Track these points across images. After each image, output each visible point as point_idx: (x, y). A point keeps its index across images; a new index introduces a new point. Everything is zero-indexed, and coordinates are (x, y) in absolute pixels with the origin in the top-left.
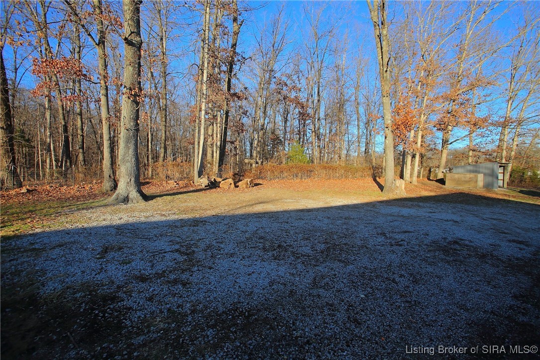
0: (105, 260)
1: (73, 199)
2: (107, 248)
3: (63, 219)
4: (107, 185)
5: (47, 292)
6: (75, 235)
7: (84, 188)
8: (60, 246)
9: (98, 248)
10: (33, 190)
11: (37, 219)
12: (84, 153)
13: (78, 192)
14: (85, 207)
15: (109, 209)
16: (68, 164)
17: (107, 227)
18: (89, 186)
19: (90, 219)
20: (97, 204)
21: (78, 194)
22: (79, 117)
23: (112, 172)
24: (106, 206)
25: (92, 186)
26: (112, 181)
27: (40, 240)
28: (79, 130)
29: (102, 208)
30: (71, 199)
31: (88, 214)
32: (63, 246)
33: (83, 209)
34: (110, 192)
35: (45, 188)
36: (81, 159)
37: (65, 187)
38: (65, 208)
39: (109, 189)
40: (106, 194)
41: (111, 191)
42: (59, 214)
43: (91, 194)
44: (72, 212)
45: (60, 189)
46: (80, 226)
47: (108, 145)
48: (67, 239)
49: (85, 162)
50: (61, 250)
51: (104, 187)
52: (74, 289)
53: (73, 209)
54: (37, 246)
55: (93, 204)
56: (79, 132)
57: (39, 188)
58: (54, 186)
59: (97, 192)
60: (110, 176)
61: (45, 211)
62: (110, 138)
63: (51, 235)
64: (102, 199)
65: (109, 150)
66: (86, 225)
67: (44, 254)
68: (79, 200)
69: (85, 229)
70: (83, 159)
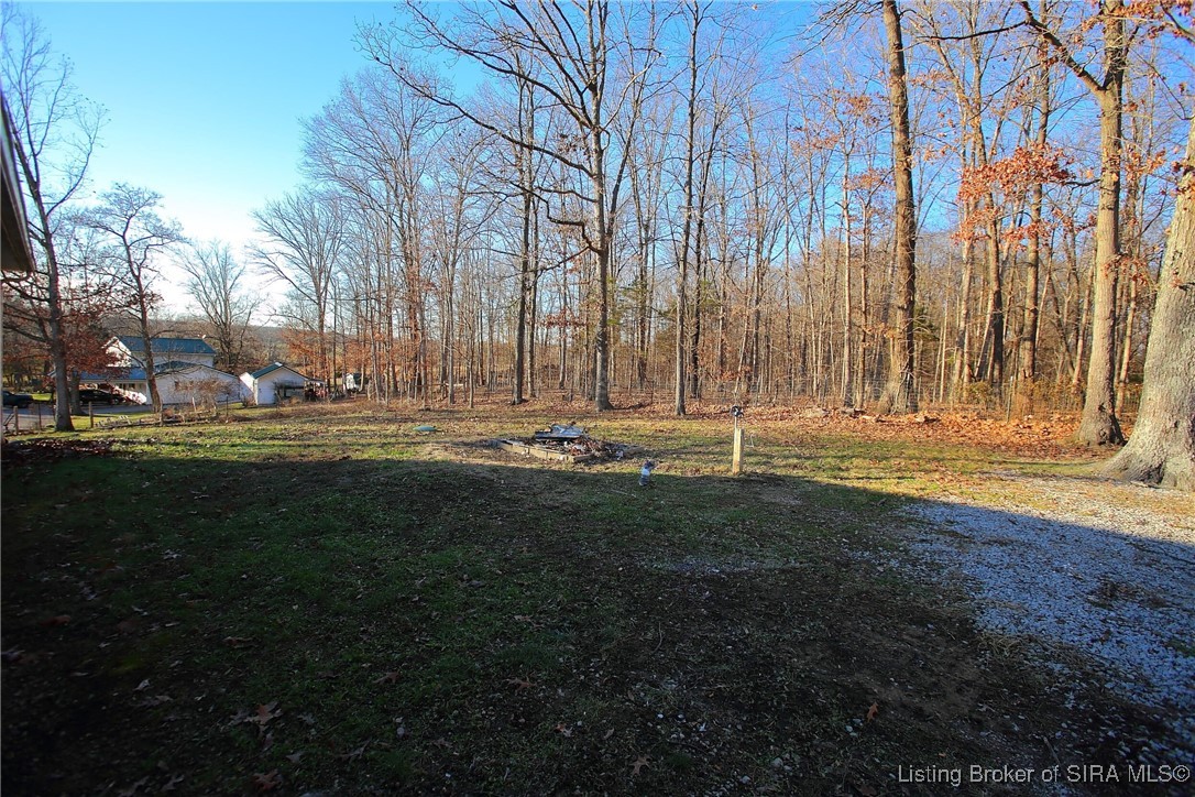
0: (1112, 614)
1: (1008, 449)
2: (1115, 588)
3: (995, 487)
4: (1090, 427)
5: (989, 627)
6: (1028, 530)
7: (1030, 427)
8: (1002, 544)
9: (1088, 578)
10: (934, 420)
11: (950, 477)
12: (1034, 350)
13: (1017, 436)
14: (1040, 472)
15: (1102, 489)
16: (996, 373)
17: (1104, 534)
18: (1043, 425)
19: (1056, 501)
20: (1067, 471)
21: (1016, 439)
22: (1031, 271)
23: (1107, 398)
24: (1090, 479)
25: (1048, 426)
26: (1105, 421)
27: (962, 519)
28: (1028, 301)
29: (1081, 484)
30: (1003, 447)
31: (1049, 489)
32: (1006, 544)
33: (1035, 475)
34: (1096, 447)
35: (953, 418)
36: (1026, 364)
37: (990, 421)
38: (995, 466)
39: (1094, 438)
40: (1086, 450)
41: (1100, 444)
42: (986, 476)
43: (1046, 443)
44: (1013, 478)
45: (979, 424)
46: (1036, 513)
47: (1107, 330)
48: (1011, 533)
49: (1033, 371)
50: (1004, 551)
51: (1082, 434)
52: (1046, 649)
53: (1013, 472)
54: (956, 528)
55: (1058, 469)
56: (1029, 303)
57: (944, 417)
58: (969, 416)
59: (1060, 442)
60: (1101, 408)
61: (959, 464)
62: (1113, 312)
63: (978, 514)
64: (1077, 461)
65: (1107, 343)
66: (1048, 515)
67: (973, 549)
68: (1020, 453)
69: (1049, 522)
70: (1030, 363)
